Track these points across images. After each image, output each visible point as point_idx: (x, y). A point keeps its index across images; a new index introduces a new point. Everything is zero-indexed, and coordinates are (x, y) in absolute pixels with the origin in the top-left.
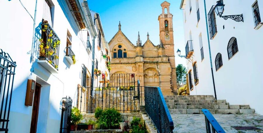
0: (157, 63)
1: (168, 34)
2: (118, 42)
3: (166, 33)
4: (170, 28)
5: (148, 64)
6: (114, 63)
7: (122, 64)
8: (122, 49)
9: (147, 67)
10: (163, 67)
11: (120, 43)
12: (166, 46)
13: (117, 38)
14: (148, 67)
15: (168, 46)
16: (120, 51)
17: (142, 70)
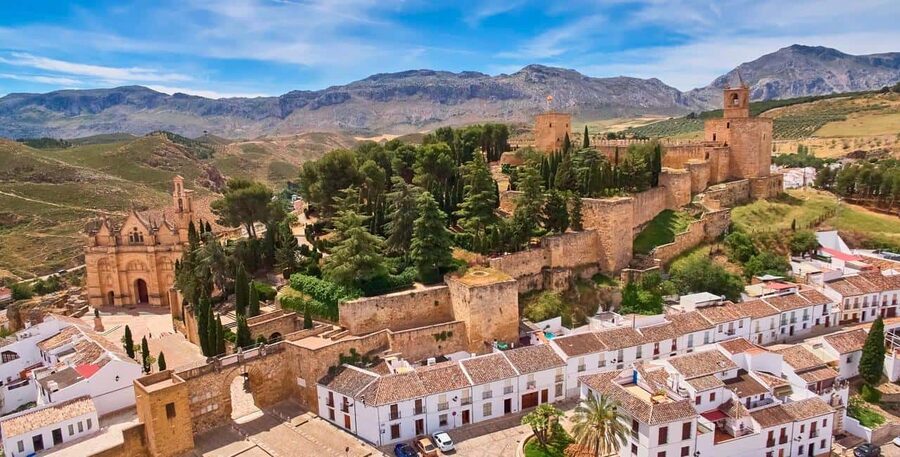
2: (132, 225)
5: (161, 253)
6: (127, 251)
7: (135, 252)
8: (137, 231)
11: (135, 226)
13: (130, 220)
16: (136, 234)
17: (154, 261)
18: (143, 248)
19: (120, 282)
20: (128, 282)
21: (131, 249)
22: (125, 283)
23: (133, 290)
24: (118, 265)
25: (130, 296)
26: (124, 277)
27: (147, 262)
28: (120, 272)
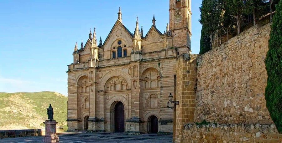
0: (159, 60)
1: (180, 13)
2: (117, 37)
3: (176, 12)
4: (183, 3)
5: (147, 63)
6: (108, 66)
7: (116, 66)
8: (121, 45)
9: (145, 67)
10: (166, 65)
11: (119, 38)
12: (176, 32)
13: (115, 31)
14: (147, 67)
15: (178, 31)
16: (119, 48)
17: (137, 73)
18: (126, 61)
19: (97, 103)
20: (105, 103)
21: (112, 63)
22: (101, 105)
23: (109, 114)
24: (96, 83)
25: (105, 122)
26: (101, 98)
27: (129, 78)
28: (98, 92)
